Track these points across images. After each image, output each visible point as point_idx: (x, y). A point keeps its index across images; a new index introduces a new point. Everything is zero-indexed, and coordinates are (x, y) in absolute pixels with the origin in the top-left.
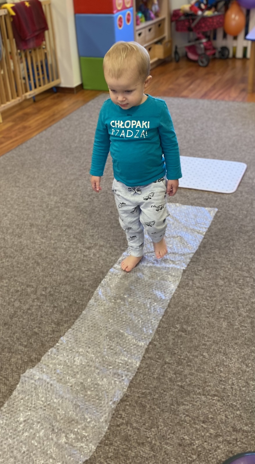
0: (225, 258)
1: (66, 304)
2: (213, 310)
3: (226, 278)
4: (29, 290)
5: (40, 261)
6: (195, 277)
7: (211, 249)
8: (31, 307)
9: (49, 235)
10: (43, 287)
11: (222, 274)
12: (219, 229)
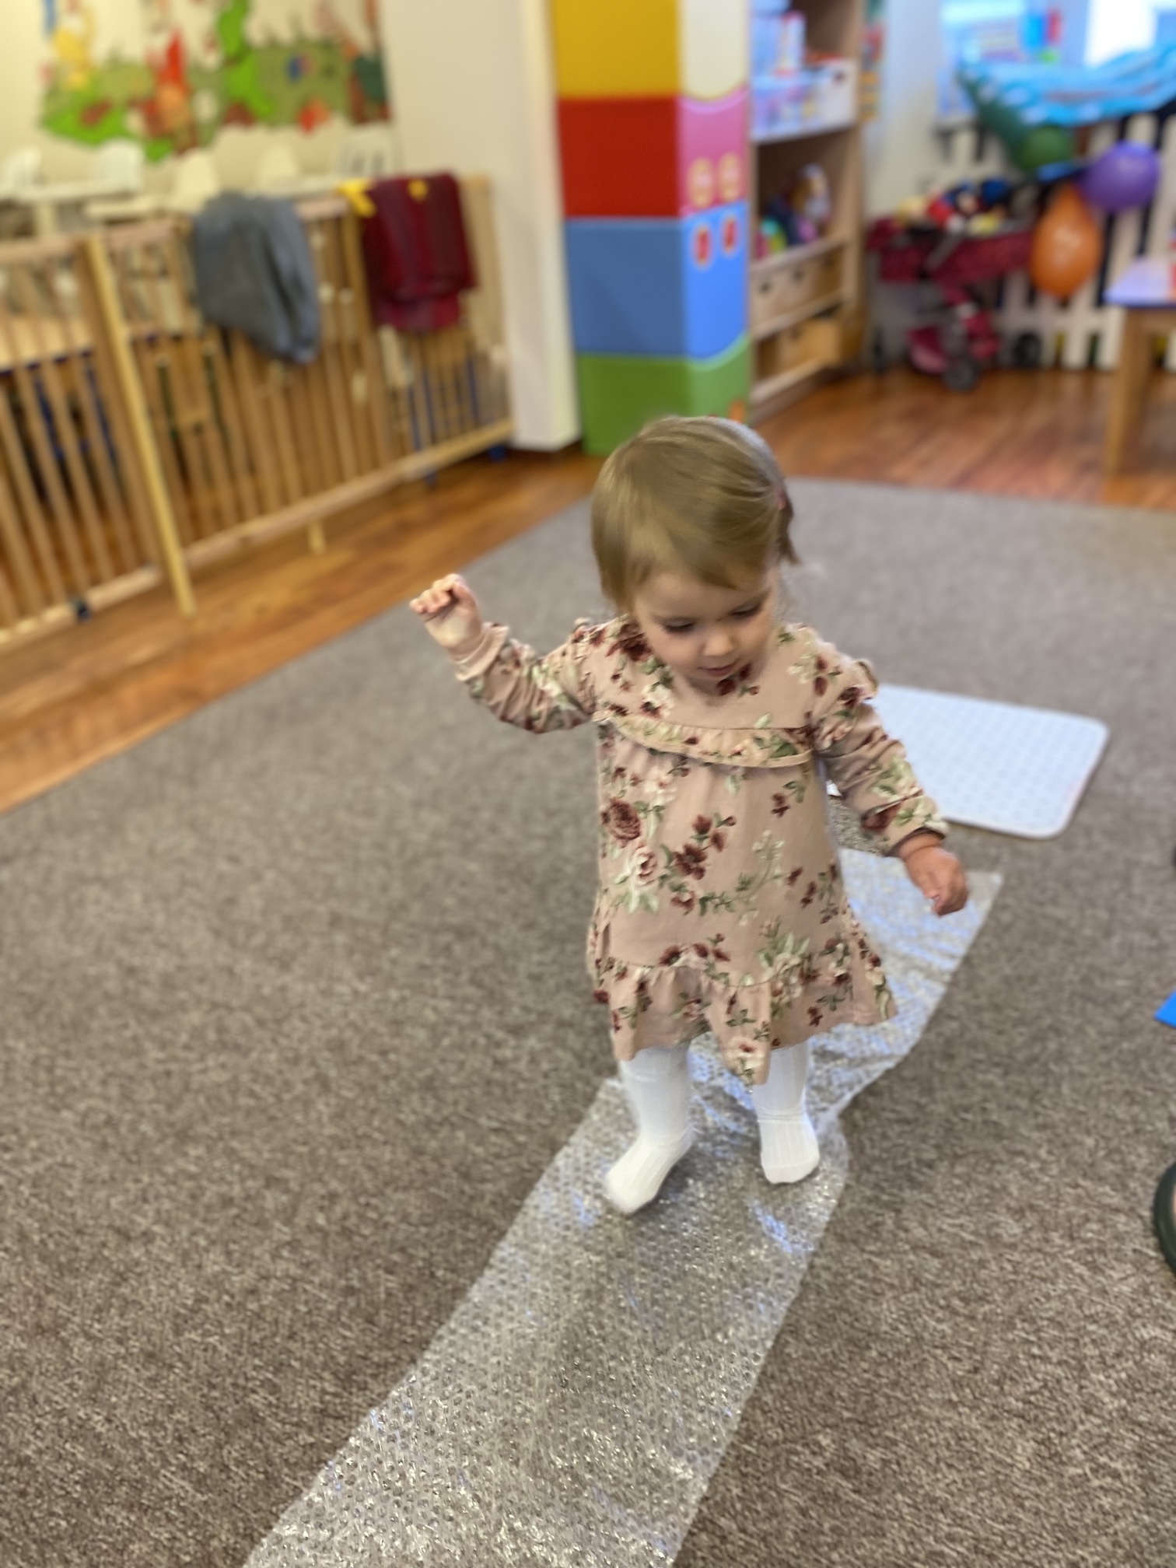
0: (1026, 1113)
1: (393, 1282)
2: (976, 1370)
3: (1032, 1207)
4: (272, 1200)
5: (333, 1073)
6: (907, 1194)
7: (972, 1067)
8: (261, 1285)
9: (386, 966)
10: (323, 1191)
11: (1014, 1190)
12: (1006, 980)
